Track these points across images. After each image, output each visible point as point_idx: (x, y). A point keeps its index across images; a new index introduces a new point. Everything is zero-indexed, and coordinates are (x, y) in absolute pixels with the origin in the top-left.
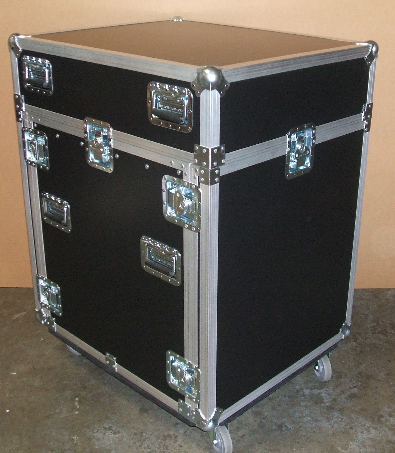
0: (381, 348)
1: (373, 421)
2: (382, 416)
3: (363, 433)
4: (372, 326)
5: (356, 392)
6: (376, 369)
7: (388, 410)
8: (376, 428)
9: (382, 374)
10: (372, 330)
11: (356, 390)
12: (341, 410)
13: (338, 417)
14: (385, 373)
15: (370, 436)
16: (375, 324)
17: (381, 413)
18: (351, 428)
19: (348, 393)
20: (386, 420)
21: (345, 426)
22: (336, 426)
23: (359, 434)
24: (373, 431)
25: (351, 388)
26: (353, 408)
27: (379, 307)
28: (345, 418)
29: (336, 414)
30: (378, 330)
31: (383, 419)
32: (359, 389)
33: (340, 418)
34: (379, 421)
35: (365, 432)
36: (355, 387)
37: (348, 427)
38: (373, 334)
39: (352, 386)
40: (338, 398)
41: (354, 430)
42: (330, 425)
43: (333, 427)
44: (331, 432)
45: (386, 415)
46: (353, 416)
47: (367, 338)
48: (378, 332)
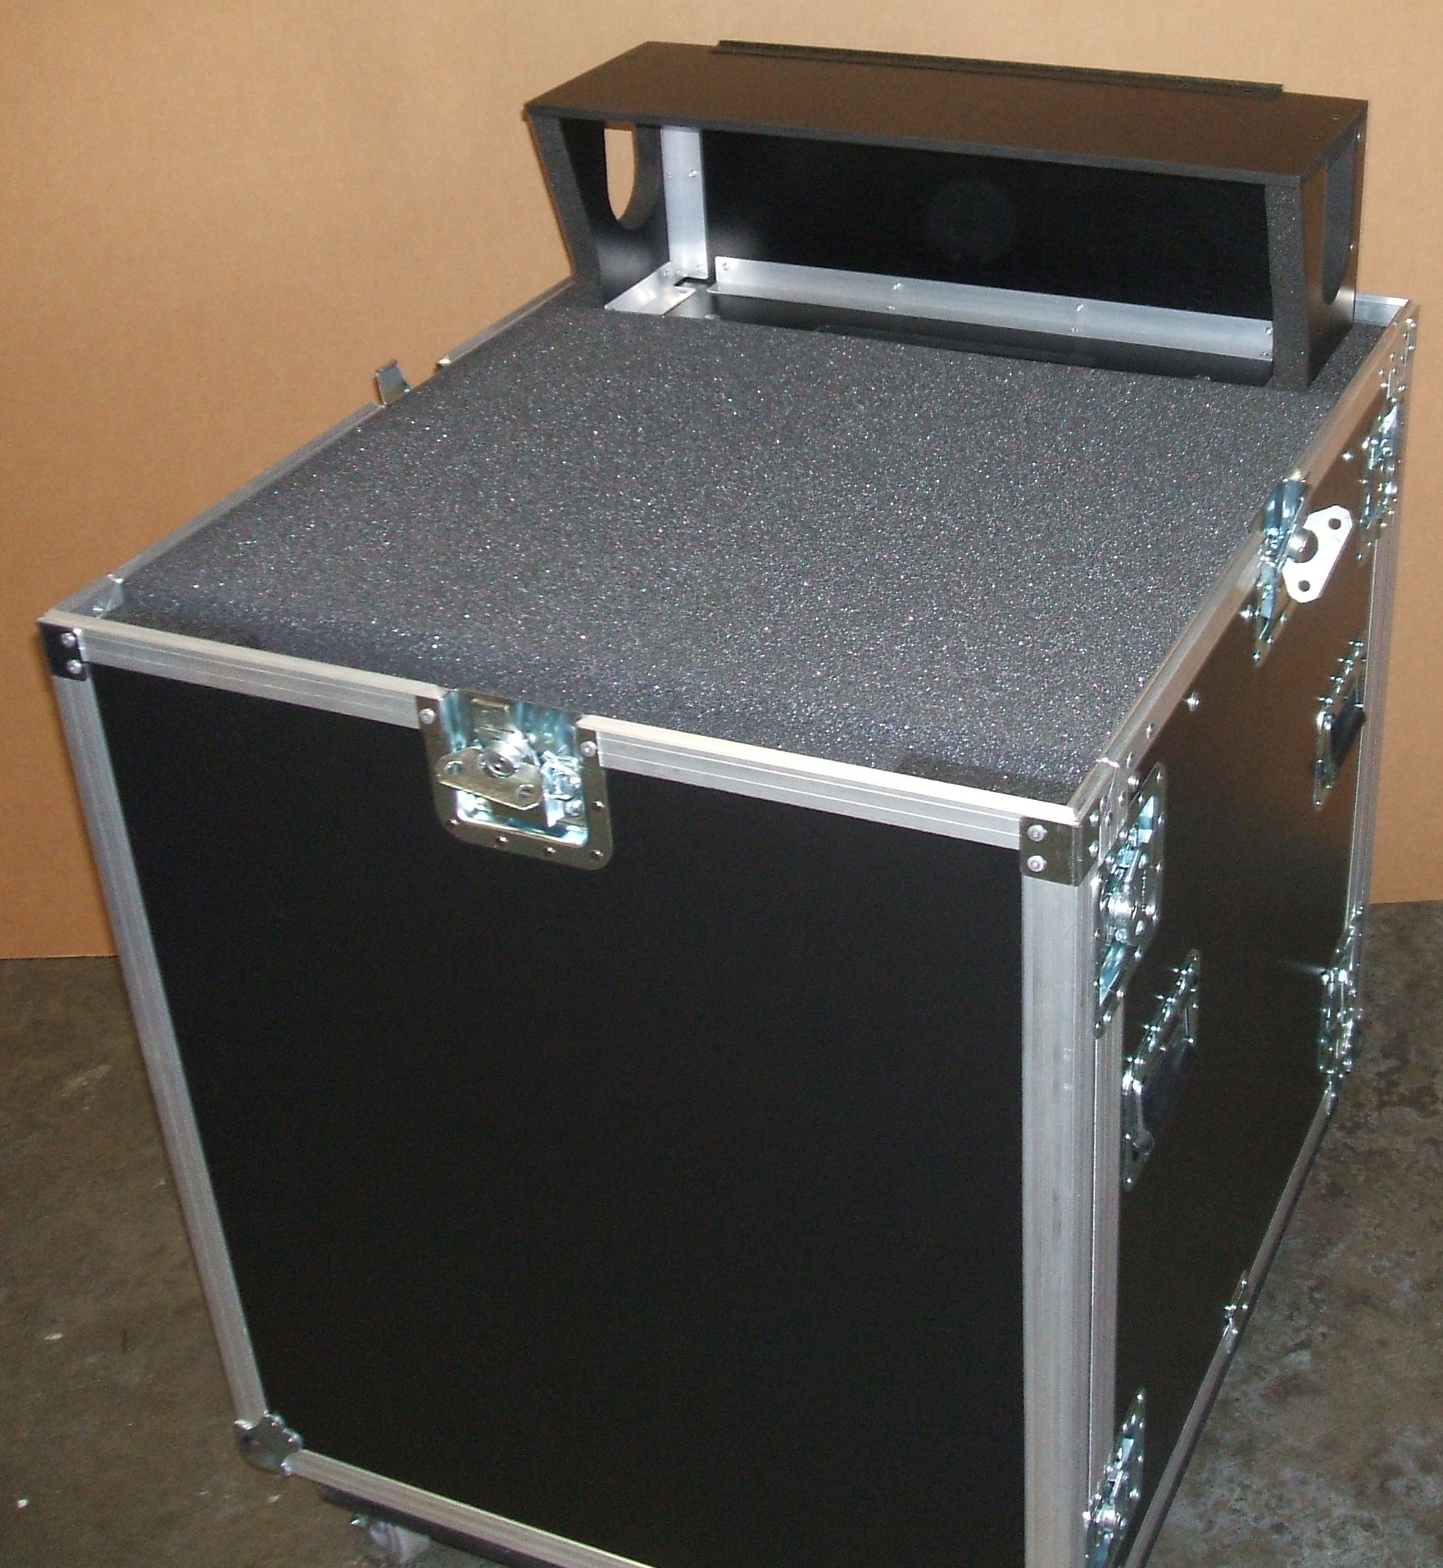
0: (1409, 1167)
1: (1360, 1494)
2: (1394, 1471)
3: (1319, 1546)
4: (1379, 1074)
5: (1303, 1367)
6: (1385, 1263)
7: (1420, 1442)
8: (1368, 1526)
9: (1405, 1285)
10: (1379, 1092)
11: (1305, 1356)
12: (1245, 1452)
13: (1231, 1480)
14: (1418, 1278)
15: (1345, 1559)
16: (1392, 1063)
17: (1395, 1456)
18: (1278, 1528)
19: (1277, 1372)
20: (1410, 1488)
21: (1256, 1519)
22: (1223, 1519)
23: (1307, 1552)
24: (1358, 1537)
25: (1287, 1351)
26: (1290, 1440)
27: (1411, 986)
28: (1258, 1483)
29: (1227, 1467)
30: (1402, 1089)
31: (1397, 1485)
32: (1318, 1355)
33: (1240, 1484)
34: (1383, 1489)
35: (1328, 1540)
36: (1302, 1345)
37: (1267, 1522)
38: (1381, 1106)
39: (1291, 1344)
40: (1235, 1395)
41: (1287, 1538)
42: (1201, 1516)
43: (1210, 1525)
44: (1201, 1548)
45: (1409, 1465)
46: (1287, 1473)
47: (1357, 1126)
48: (1403, 1101)
